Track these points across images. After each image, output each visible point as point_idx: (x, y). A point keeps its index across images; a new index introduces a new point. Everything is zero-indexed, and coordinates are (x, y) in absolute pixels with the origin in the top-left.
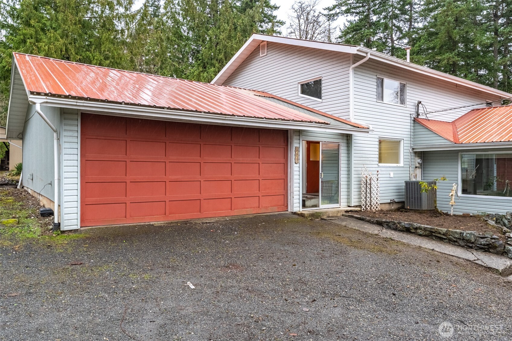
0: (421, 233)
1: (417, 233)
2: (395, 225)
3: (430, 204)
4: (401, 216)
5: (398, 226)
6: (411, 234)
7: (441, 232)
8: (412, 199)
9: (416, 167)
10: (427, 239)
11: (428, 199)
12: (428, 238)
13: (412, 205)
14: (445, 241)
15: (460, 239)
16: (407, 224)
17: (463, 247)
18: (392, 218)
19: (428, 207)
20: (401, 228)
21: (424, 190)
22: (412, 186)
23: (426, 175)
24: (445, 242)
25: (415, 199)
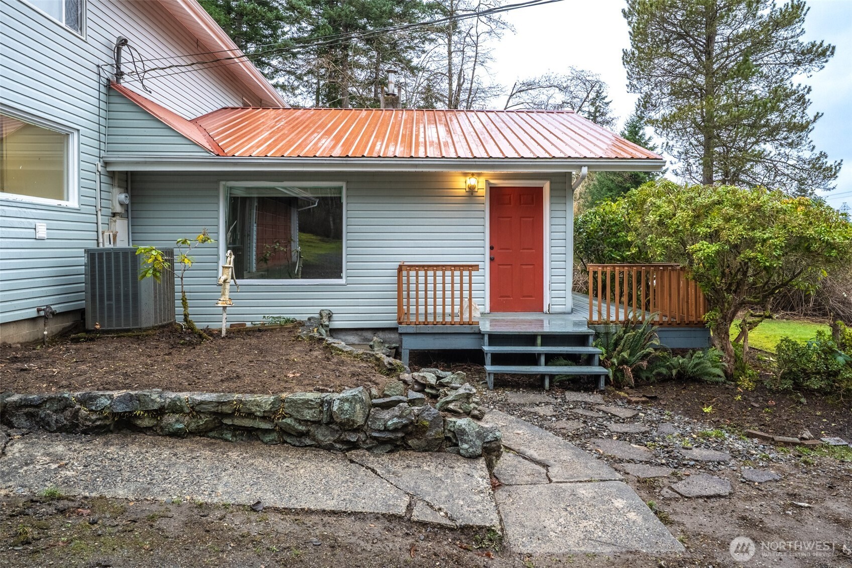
0: (181, 426)
1: (162, 428)
2: (68, 413)
3: (160, 310)
4: (83, 361)
5: (84, 412)
6: (140, 438)
7: (254, 409)
8: (110, 299)
9: (114, 215)
10: (205, 445)
11: (155, 297)
12: (205, 440)
13: (110, 317)
14: (267, 438)
15: (318, 423)
16: (122, 400)
17: (329, 448)
18: (51, 380)
19: (156, 318)
20: (94, 421)
21: (151, 271)
22: (109, 262)
23: (139, 236)
24: (266, 443)
25: (118, 300)
